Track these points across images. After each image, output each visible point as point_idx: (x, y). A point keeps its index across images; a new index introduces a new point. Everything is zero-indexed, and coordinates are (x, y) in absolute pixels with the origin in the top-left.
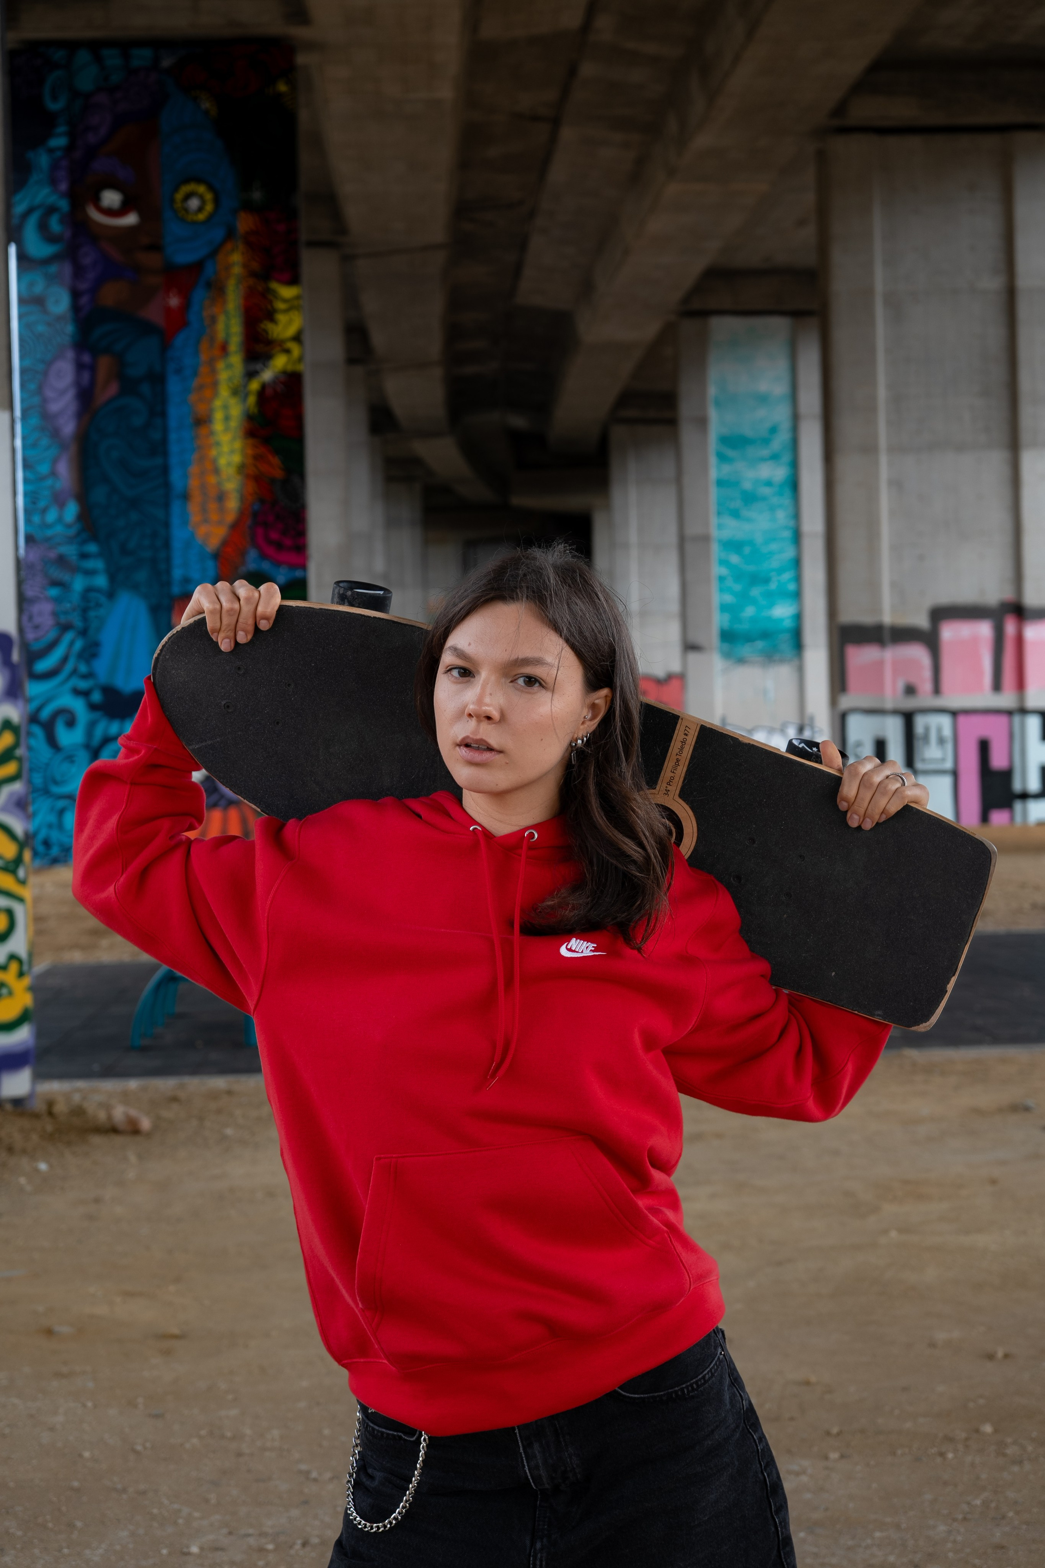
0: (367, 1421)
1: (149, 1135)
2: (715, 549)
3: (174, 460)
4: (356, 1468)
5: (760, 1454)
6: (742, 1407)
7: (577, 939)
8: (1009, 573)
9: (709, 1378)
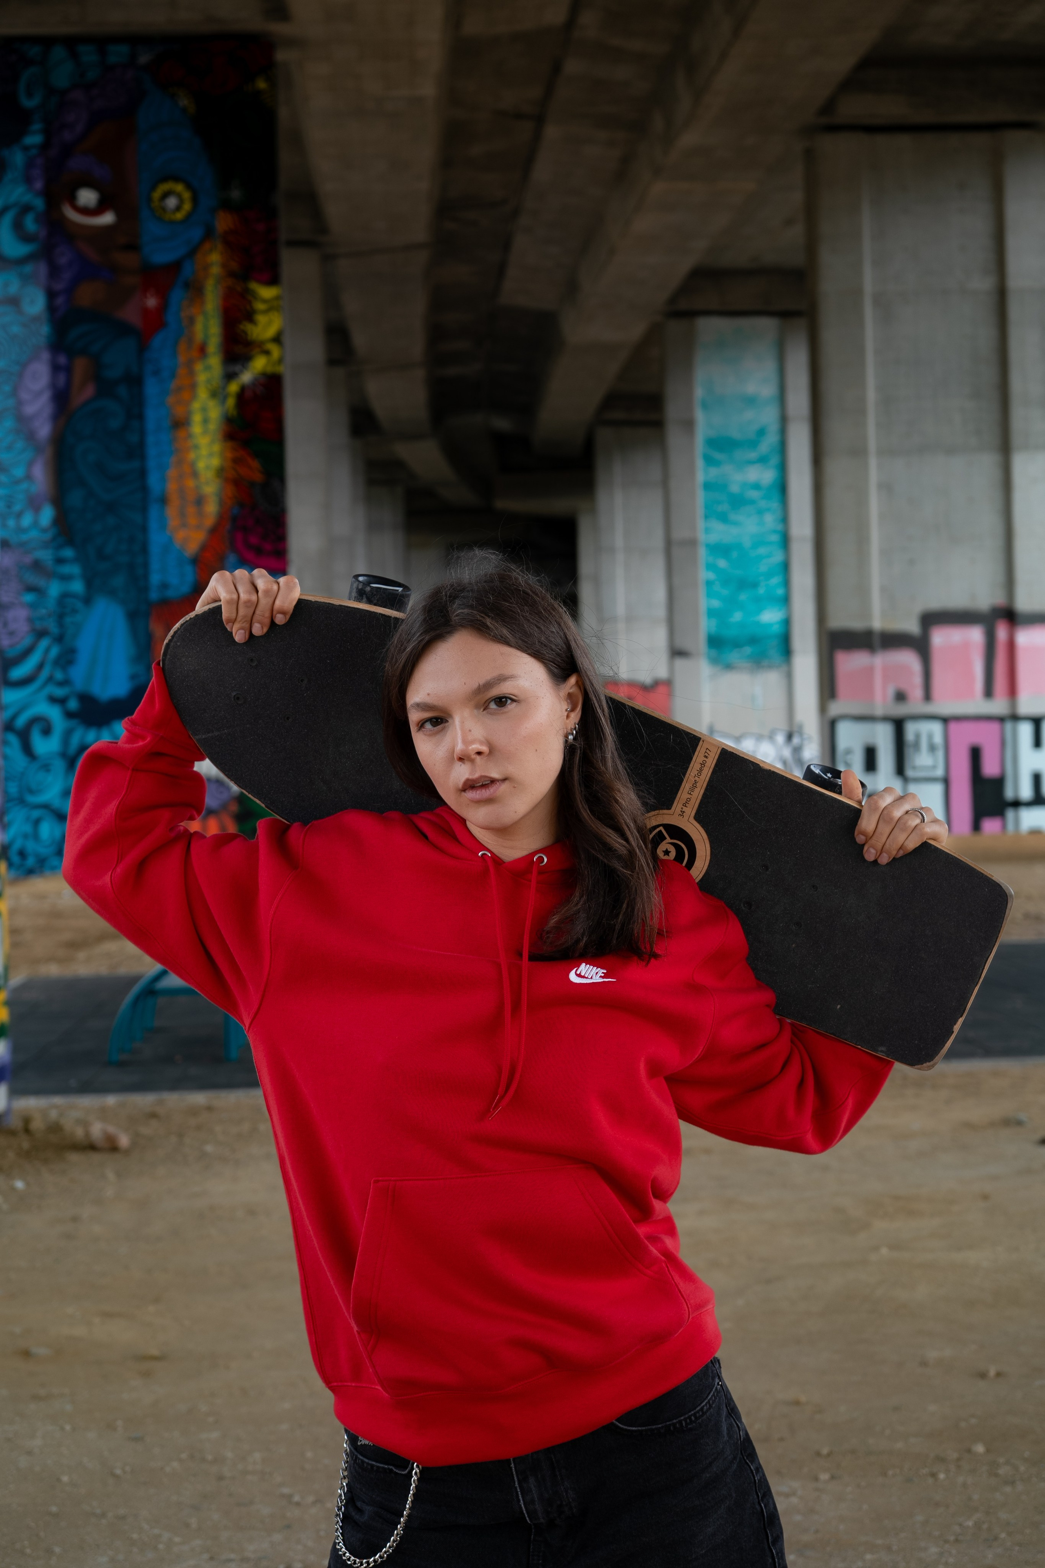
0: (356, 1453)
1: (127, 1152)
2: (702, 553)
3: (151, 464)
4: (345, 1501)
5: (757, 1485)
6: (739, 1437)
7: (586, 964)
8: (1000, 577)
9: (707, 1409)
